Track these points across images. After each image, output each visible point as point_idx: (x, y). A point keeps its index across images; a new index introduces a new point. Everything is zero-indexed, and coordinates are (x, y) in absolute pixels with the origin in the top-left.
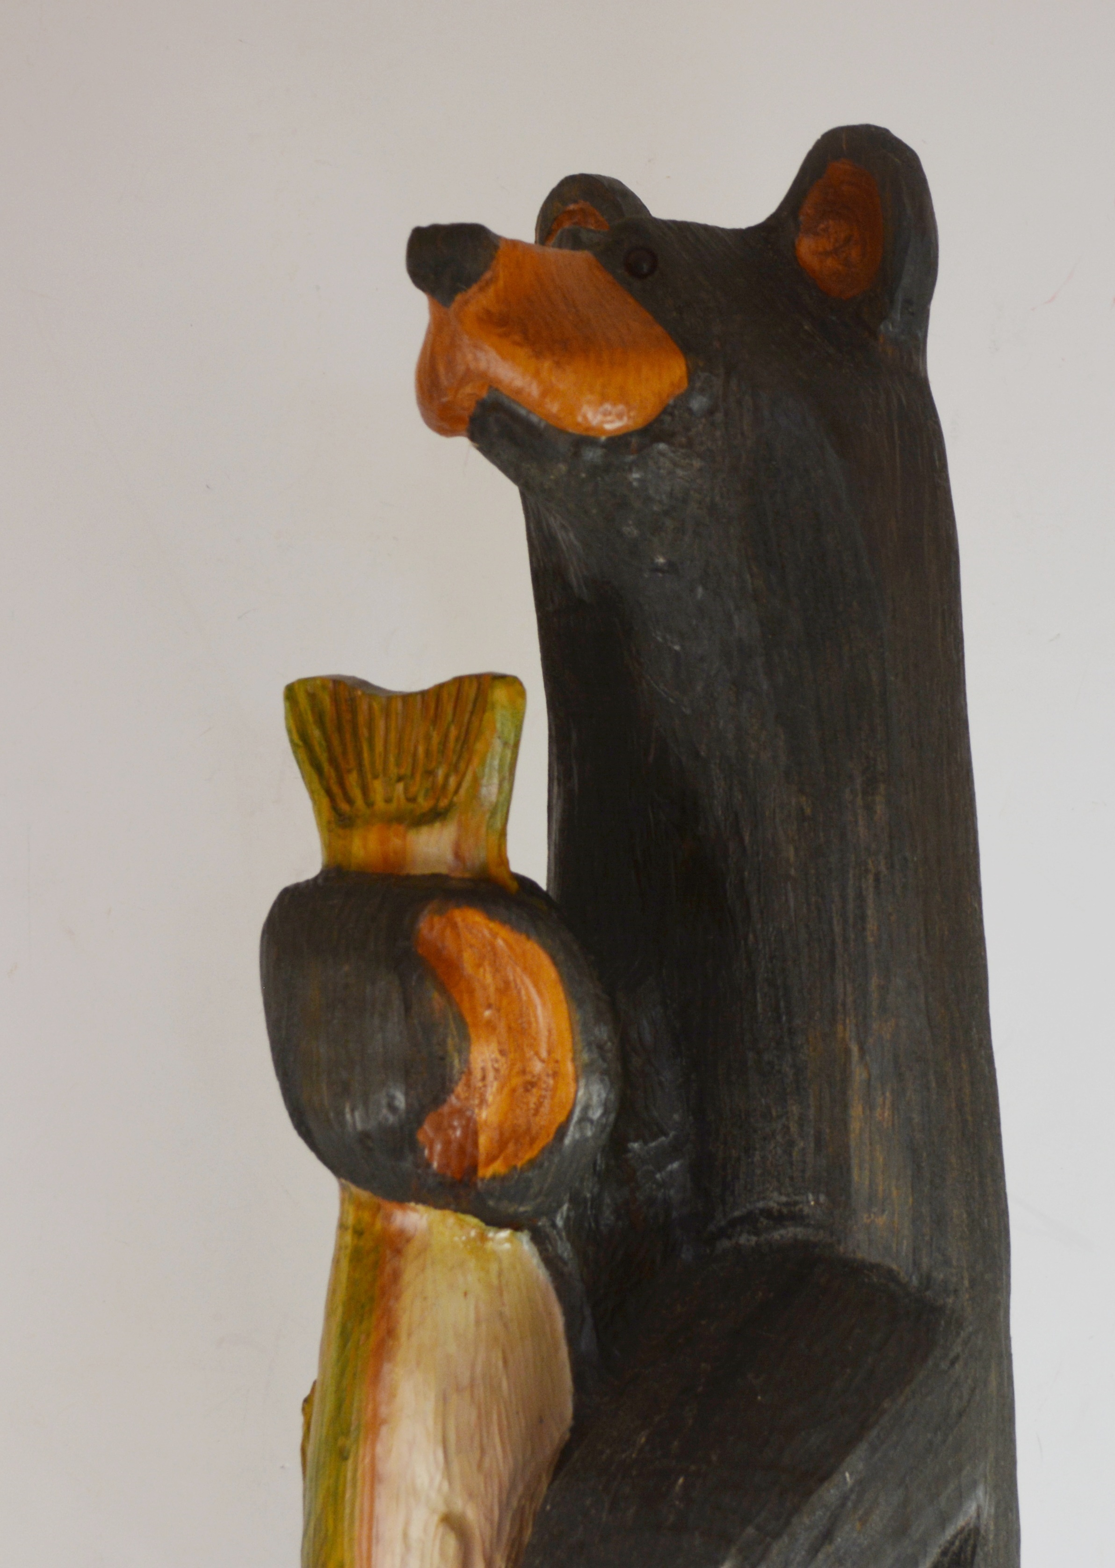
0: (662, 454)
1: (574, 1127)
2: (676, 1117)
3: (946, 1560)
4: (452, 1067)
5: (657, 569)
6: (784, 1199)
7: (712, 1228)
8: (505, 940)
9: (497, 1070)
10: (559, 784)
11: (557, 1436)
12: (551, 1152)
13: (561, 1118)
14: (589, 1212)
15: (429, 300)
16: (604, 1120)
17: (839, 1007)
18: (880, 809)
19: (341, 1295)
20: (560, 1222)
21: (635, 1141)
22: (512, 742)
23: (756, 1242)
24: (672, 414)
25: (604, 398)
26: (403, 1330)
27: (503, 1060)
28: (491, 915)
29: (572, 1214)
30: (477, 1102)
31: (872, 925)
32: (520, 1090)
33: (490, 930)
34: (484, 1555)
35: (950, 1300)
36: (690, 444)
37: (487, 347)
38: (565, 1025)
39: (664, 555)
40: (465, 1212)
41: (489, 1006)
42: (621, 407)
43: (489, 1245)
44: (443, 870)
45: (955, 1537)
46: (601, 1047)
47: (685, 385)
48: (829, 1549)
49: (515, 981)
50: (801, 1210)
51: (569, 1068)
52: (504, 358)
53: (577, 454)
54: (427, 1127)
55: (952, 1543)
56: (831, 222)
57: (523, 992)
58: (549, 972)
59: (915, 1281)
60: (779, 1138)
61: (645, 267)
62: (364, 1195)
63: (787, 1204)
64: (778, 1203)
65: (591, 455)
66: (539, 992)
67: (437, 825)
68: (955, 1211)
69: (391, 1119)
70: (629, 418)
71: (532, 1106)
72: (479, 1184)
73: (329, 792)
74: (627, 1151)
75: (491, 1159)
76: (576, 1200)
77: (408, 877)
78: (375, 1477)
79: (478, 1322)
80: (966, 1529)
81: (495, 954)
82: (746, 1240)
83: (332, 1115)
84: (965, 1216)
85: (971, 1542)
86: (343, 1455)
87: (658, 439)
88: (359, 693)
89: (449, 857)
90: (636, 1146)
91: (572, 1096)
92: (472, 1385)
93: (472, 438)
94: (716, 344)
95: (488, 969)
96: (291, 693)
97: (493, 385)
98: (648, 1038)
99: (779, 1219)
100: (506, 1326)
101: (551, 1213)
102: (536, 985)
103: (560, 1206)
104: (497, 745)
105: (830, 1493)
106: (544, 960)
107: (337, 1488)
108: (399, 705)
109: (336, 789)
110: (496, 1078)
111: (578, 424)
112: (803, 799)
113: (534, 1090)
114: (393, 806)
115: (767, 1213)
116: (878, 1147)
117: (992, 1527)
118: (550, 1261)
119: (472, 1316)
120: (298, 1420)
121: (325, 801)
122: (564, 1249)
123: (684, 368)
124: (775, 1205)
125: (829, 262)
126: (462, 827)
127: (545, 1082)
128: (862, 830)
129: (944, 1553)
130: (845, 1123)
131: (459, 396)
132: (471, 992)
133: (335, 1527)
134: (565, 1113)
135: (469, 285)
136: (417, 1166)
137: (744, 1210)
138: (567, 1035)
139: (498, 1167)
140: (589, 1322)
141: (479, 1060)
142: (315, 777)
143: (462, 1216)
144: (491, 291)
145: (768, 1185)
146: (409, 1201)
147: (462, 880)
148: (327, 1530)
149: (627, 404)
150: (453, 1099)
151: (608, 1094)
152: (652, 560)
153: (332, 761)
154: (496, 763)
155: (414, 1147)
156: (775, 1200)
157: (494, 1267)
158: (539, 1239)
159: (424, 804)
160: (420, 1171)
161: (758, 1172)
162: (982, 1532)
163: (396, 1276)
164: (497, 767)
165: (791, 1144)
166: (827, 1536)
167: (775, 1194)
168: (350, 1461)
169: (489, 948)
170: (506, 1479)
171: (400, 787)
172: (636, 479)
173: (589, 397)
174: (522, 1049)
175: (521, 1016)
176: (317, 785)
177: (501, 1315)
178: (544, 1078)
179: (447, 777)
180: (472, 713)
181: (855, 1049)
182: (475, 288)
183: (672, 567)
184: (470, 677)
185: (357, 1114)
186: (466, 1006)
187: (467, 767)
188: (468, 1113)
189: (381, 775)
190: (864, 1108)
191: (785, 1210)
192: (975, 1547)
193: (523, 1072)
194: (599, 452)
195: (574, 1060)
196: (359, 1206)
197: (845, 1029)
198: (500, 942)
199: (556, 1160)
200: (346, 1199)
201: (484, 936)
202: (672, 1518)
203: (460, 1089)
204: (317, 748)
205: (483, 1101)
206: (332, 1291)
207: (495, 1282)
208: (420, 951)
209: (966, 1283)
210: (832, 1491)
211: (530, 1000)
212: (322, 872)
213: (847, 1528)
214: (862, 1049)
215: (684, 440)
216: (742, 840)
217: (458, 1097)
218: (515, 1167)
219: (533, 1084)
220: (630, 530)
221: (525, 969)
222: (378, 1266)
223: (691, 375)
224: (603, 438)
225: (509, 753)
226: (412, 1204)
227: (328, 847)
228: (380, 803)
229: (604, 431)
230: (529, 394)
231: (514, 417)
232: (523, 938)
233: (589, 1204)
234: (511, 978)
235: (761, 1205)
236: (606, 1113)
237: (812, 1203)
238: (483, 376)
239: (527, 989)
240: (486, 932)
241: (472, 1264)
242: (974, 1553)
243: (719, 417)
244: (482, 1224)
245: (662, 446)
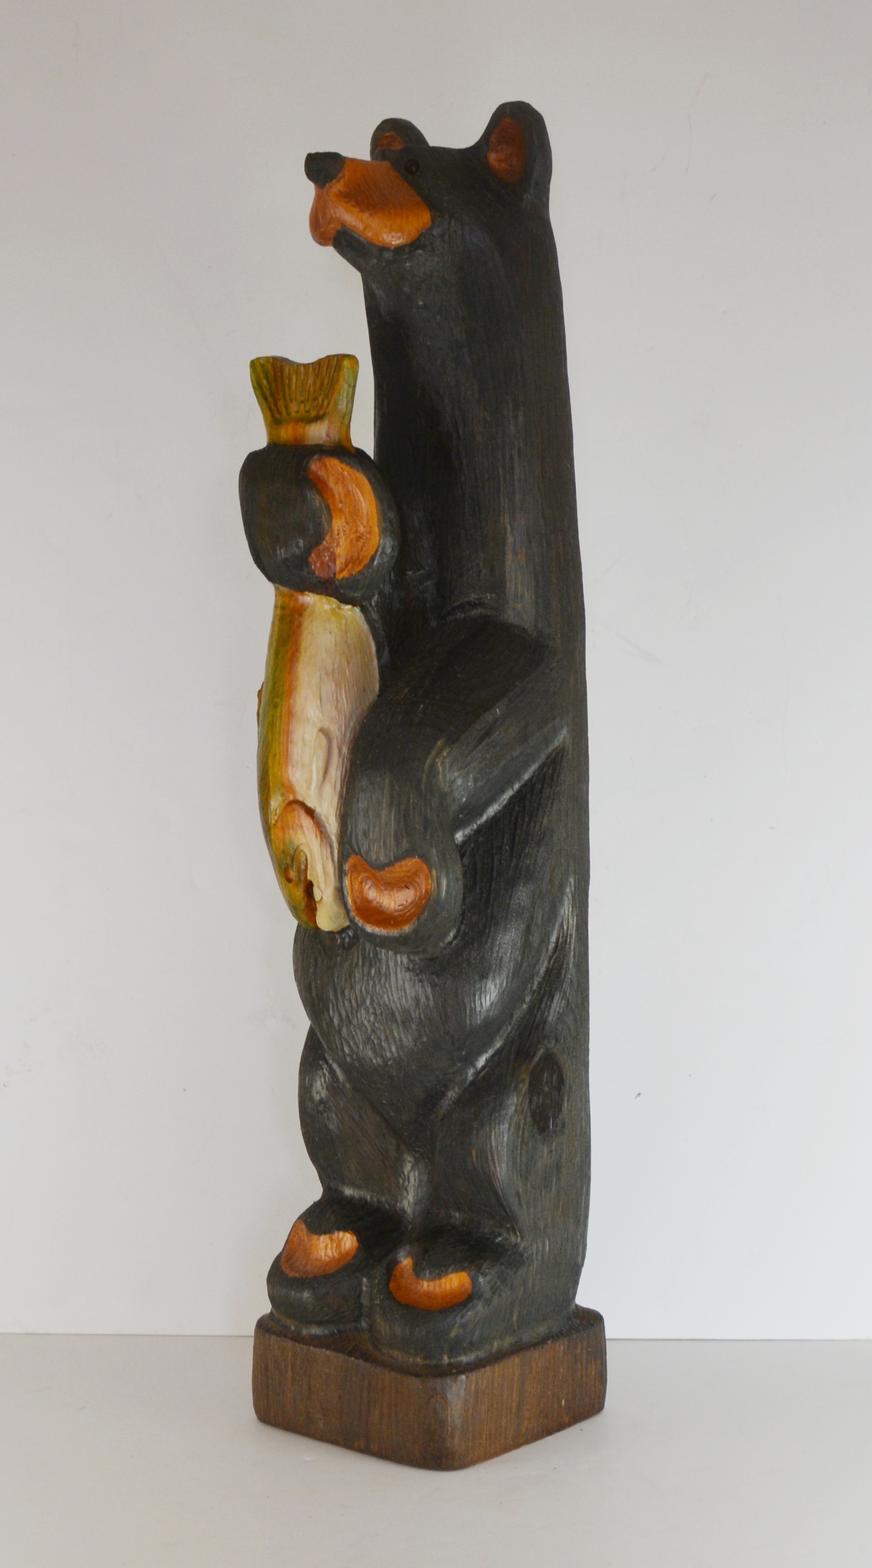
0: (420, 255)
1: (379, 557)
2: (429, 561)
3: (549, 761)
4: (324, 528)
5: (419, 307)
6: (476, 596)
7: (444, 611)
8: (347, 472)
9: (344, 531)
10: (378, 410)
11: (371, 698)
12: (368, 568)
13: (372, 553)
14: (387, 600)
15: (315, 186)
16: (392, 554)
17: (502, 509)
18: (521, 418)
19: (275, 636)
20: (373, 603)
21: (410, 570)
22: (352, 385)
23: (464, 616)
24: (425, 237)
25: (391, 230)
26: (302, 649)
27: (347, 526)
28: (342, 461)
29: (379, 600)
30: (335, 545)
31: (517, 472)
32: (354, 540)
33: (342, 468)
34: (338, 747)
35: (551, 643)
36: (433, 250)
37: (340, 207)
38: (375, 510)
39: (422, 300)
40: (331, 596)
41: (341, 502)
42: (399, 234)
43: (341, 612)
44: (321, 442)
45: (553, 751)
46: (391, 522)
47: (430, 223)
48: (487, 740)
49: (352, 491)
50: (484, 601)
51: (376, 530)
52: (347, 211)
53: (381, 255)
54: (313, 555)
55: (551, 754)
56: (504, 146)
57: (356, 496)
58: (368, 487)
59: (535, 633)
60: (475, 569)
61: (414, 169)
62: (285, 590)
63: (478, 599)
64: (474, 598)
65: (387, 255)
66: (363, 496)
67: (319, 422)
68: (554, 603)
69: (297, 551)
70: (403, 239)
71: (360, 547)
72: (336, 582)
73: (270, 409)
74: (406, 575)
75: (342, 571)
76: (381, 594)
77: (306, 445)
78: (290, 714)
79: (336, 645)
80: (559, 748)
81: (343, 478)
82: (460, 615)
83: (271, 551)
84: (559, 605)
85: (560, 754)
86: (276, 706)
87: (418, 248)
88: (284, 364)
89: (324, 435)
90: (410, 573)
91: (378, 542)
92: (333, 672)
93: (335, 247)
94: (445, 205)
95: (340, 485)
96: (253, 364)
97: (343, 225)
98: (417, 524)
99: (474, 605)
100: (348, 647)
101: (369, 599)
102: (362, 493)
103: (373, 596)
104: (346, 386)
105: (489, 717)
106: (366, 481)
107: (273, 721)
108: (302, 369)
109: (273, 408)
110: (344, 535)
111: (380, 242)
112: (486, 414)
113: (361, 540)
114: (300, 414)
115: (469, 603)
116: (519, 572)
117: (571, 748)
118: (369, 621)
119: (333, 642)
120: (256, 700)
121: (268, 414)
122: (375, 616)
123: (429, 216)
124: (473, 600)
125: (503, 165)
126: (330, 423)
127: (366, 536)
128: (512, 428)
129: (548, 758)
130: (504, 561)
131: (329, 228)
132: (333, 495)
133: (272, 738)
134: (374, 550)
135: (331, 180)
136: (309, 573)
137: (459, 603)
138: (375, 515)
139: (345, 574)
140: (387, 649)
141: (336, 526)
142: (264, 402)
143: (329, 598)
144: (342, 182)
145: (469, 590)
146: (305, 591)
147: (330, 446)
148: (268, 740)
149: (402, 233)
150: (325, 543)
151: (394, 543)
152: (417, 304)
153: (272, 395)
154: (345, 394)
155: (308, 564)
156: (473, 597)
157: (343, 622)
158: (364, 610)
159: (313, 414)
160: (310, 576)
161: (466, 585)
162: (566, 749)
163: (300, 625)
164: (345, 396)
165: (480, 571)
166: (488, 734)
167: (473, 595)
168: (279, 709)
169: (341, 476)
170: (348, 714)
171: (302, 405)
172: (408, 266)
173: (385, 230)
174: (356, 522)
175: (355, 506)
176: (265, 406)
177: (346, 642)
178: (365, 534)
179: (323, 401)
180: (334, 372)
181: (508, 527)
182: (334, 181)
183: (425, 306)
184: (334, 356)
185: (282, 550)
186: (330, 501)
187: (332, 396)
188: (331, 550)
189: (294, 401)
190: (512, 555)
191: (477, 602)
192: (562, 756)
193: (356, 532)
194: (391, 254)
195: (378, 526)
196: (283, 595)
197: (504, 518)
198: (346, 473)
199: (371, 571)
200: (278, 593)
201: (338, 470)
202: (417, 720)
203: (327, 538)
204: (265, 390)
205: (338, 544)
206: (271, 636)
207: (344, 628)
208: (310, 477)
209: (559, 635)
210: (490, 717)
211: (359, 500)
212: (267, 446)
213: (497, 733)
214: (511, 526)
215: (430, 249)
216: (458, 433)
217: (327, 542)
218: (352, 574)
219: (361, 537)
220: (406, 289)
221: (357, 486)
222: (292, 622)
223: (433, 220)
224: (393, 248)
225: (351, 390)
226: (307, 593)
227: (270, 434)
228: (293, 414)
229: (392, 245)
230: (359, 228)
231: (352, 237)
232: (356, 471)
233: (388, 596)
234: (351, 490)
235: (466, 600)
236: (393, 550)
237: (489, 598)
238: (339, 220)
239: (358, 494)
240: (340, 469)
241: (333, 619)
242: (562, 758)
243: (446, 237)
244: (338, 603)
245: (420, 251)
